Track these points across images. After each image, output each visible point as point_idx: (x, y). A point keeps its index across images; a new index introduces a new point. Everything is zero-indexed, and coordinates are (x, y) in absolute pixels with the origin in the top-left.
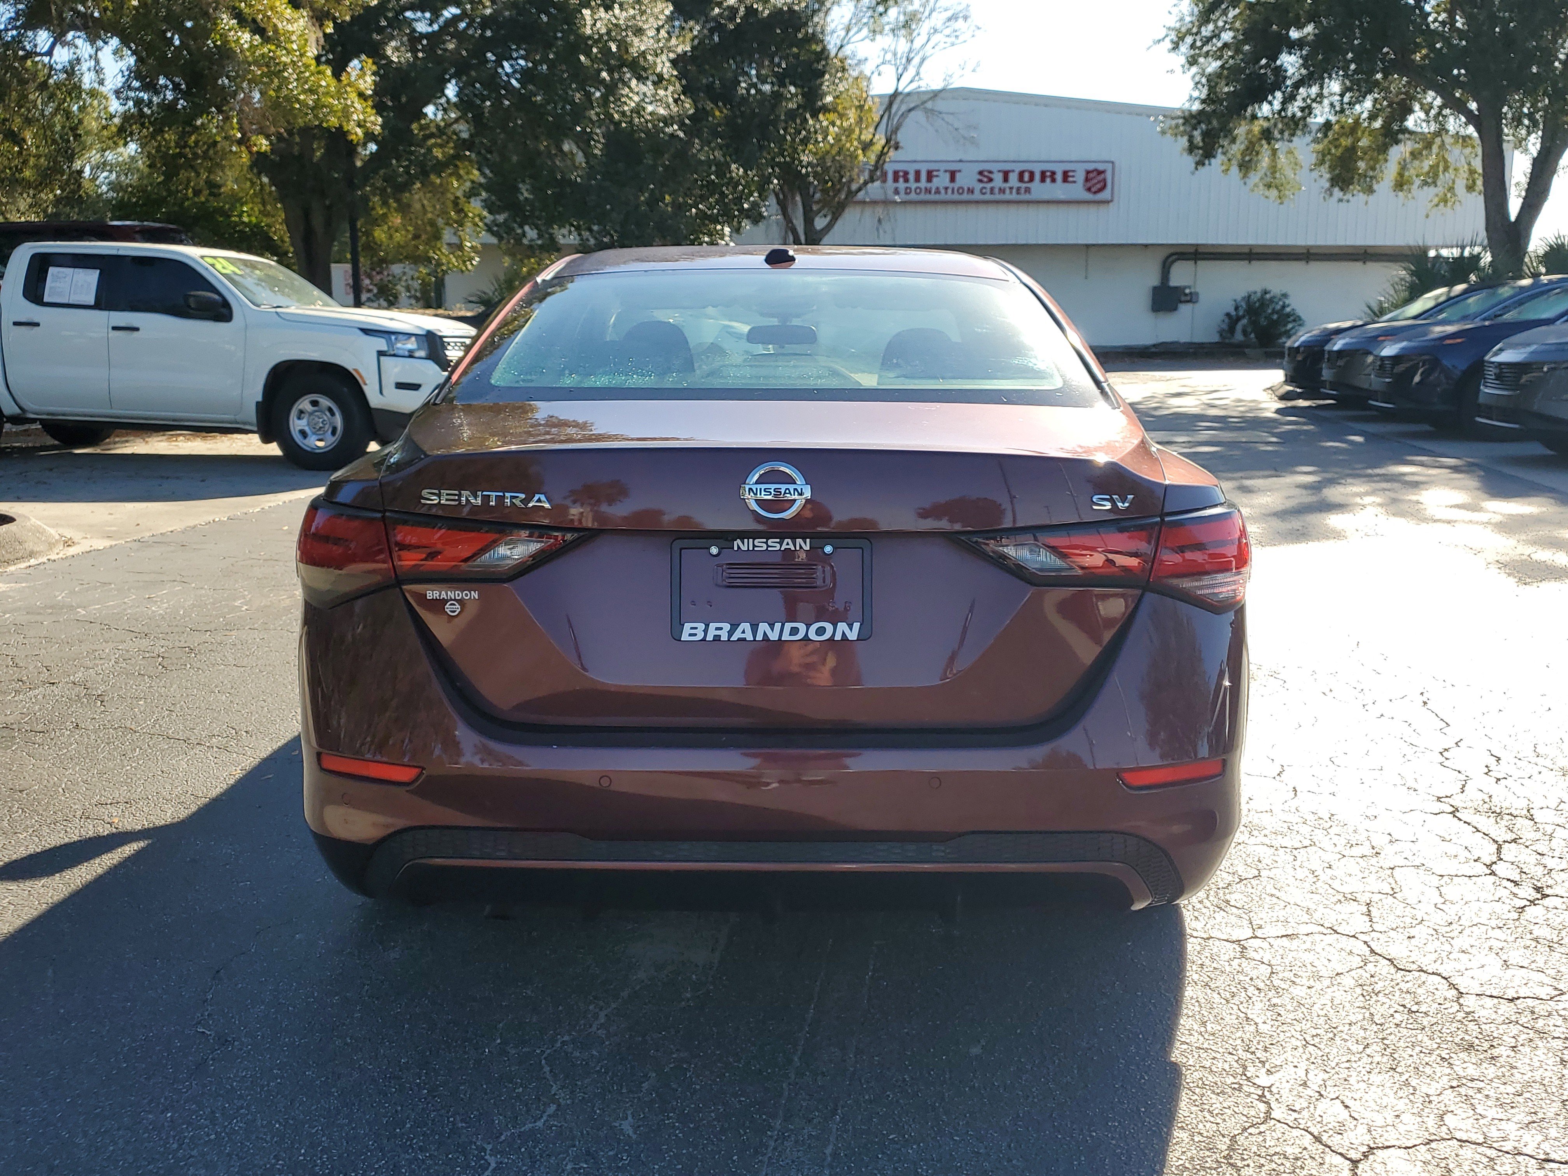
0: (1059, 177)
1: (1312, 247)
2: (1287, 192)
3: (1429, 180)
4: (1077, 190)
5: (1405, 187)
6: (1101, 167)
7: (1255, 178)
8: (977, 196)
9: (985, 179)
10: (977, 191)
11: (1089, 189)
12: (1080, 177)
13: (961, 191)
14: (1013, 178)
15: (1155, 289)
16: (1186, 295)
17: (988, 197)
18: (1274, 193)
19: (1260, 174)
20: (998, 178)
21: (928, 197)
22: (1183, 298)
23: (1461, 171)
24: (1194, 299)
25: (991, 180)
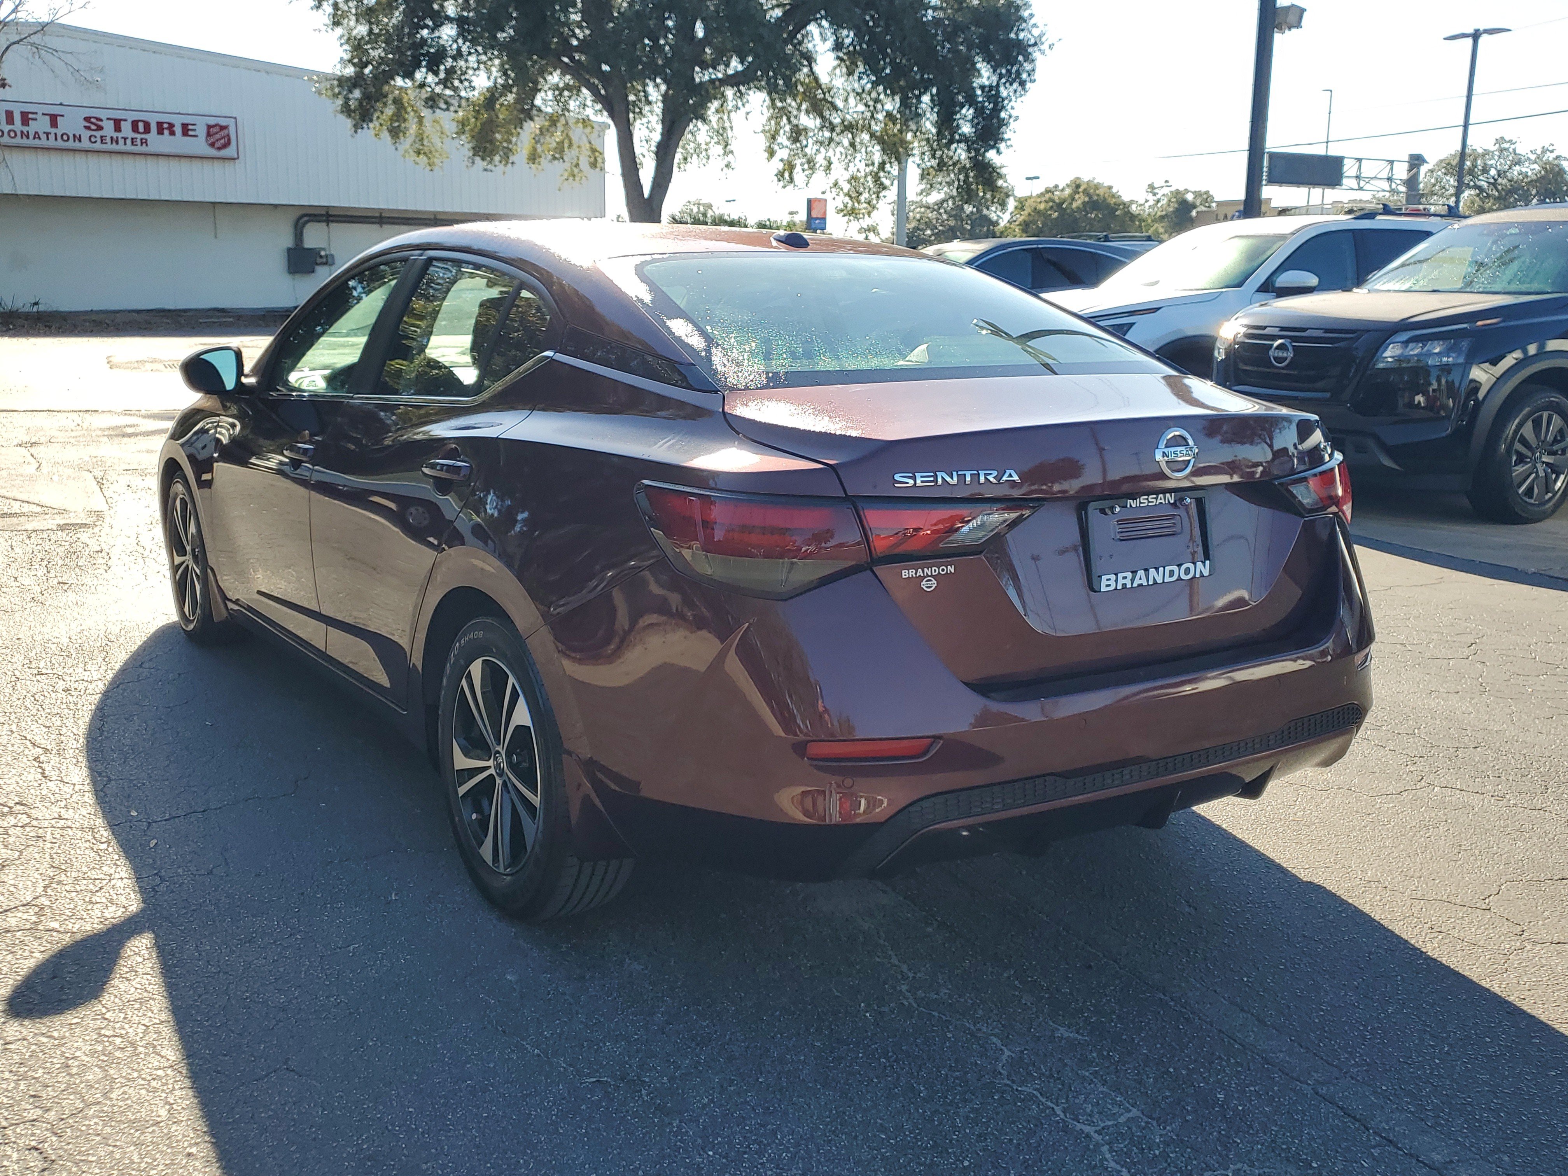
0: (178, 129)
1: (440, 213)
2: (435, 160)
3: (557, 156)
4: (199, 145)
5: (537, 161)
6: (223, 122)
7: (407, 142)
8: (85, 144)
9: (93, 127)
10: (85, 139)
11: (212, 145)
12: (201, 131)
13: (65, 137)
14: (126, 127)
15: (289, 250)
16: (321, 257)
17: (98, 146)
18: (423, 159)
19: (409, 140)
20: (108, 128)
21: (25, 141)
22: (319, 260)
23: (583, 149)
24: (330, 261)
25: (100, 128)
